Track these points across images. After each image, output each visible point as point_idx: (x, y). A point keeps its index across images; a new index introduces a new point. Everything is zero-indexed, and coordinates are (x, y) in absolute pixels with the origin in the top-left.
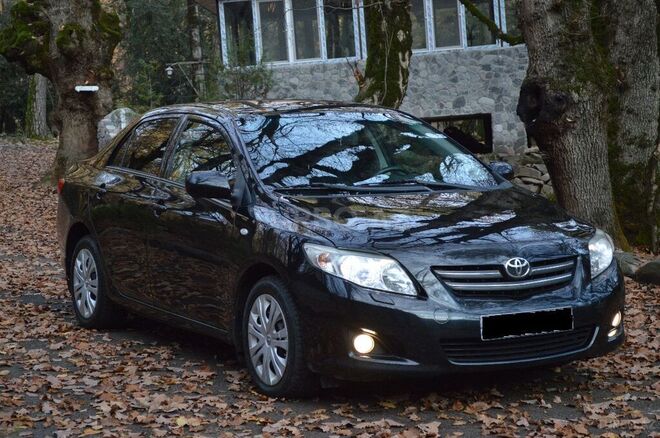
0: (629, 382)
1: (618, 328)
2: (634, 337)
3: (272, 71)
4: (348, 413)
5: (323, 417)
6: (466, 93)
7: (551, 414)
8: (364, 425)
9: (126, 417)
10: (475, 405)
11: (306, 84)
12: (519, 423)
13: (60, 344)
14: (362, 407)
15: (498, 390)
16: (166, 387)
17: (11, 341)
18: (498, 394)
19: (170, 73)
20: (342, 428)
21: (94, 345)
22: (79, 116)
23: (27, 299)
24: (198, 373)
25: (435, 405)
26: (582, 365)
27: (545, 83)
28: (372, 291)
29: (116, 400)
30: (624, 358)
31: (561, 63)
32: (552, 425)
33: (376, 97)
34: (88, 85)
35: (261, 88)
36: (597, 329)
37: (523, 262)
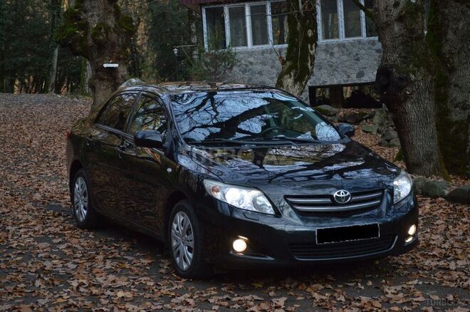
0: (420, 272)
1: (414, 236)
2: (433, 240)
3: (236, 54)
4: (231, 290)
5: (213, 293)
6: (365, 68)
7: (362, 294)
8: (237, 299)
9: (86, 291)
10: (314, 286)
11: (259, 61)
12: (338, 299)
13: (60, 240)
14: (241, 286)
15: (332, 276)
16: (119, 270)
17: (31, 236)
18: (332, 279)
19: (176, 52)
20: (223, 300)
21: (82, 240)
22: (106, 84)
23: (50, 207)
24: (143, 261)
25: (287, 286)
26: (394, 259)
27: (392, 68)
28: (245, 212)
29: (83, 279)
30: (423, 255)
31: (403, 55)
32: (359, 301)
33: (292, 74)
34: (112, 63)
35: (228, 64)
36: (397, 237)
37: (346, 193)
